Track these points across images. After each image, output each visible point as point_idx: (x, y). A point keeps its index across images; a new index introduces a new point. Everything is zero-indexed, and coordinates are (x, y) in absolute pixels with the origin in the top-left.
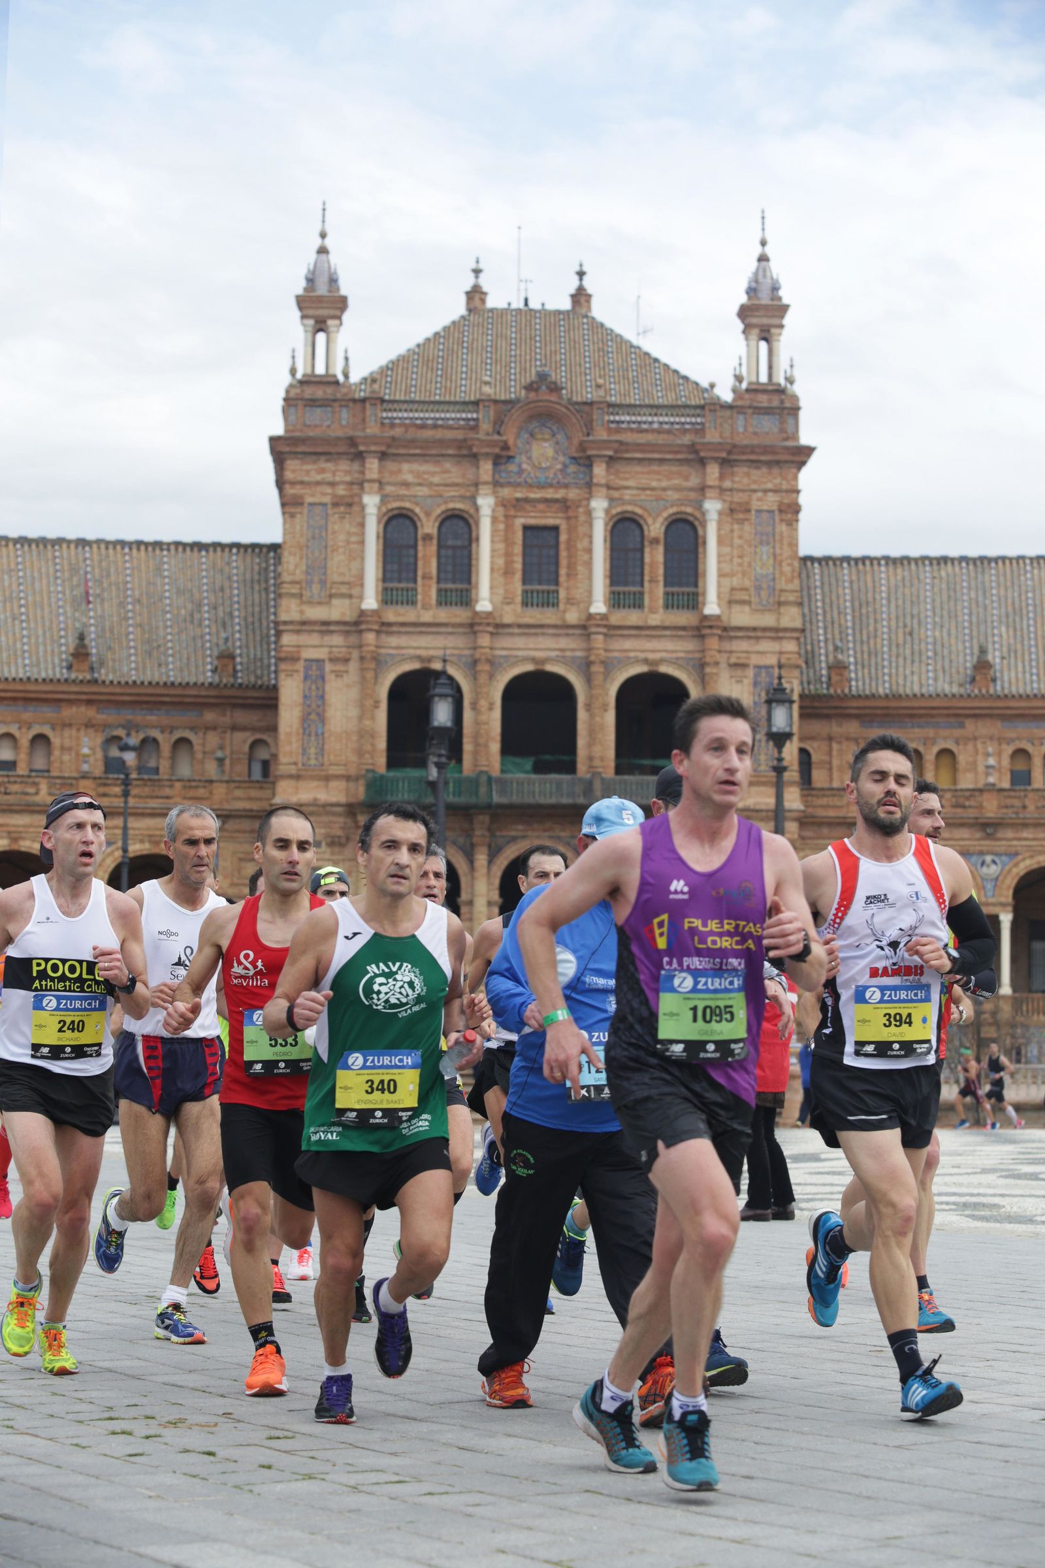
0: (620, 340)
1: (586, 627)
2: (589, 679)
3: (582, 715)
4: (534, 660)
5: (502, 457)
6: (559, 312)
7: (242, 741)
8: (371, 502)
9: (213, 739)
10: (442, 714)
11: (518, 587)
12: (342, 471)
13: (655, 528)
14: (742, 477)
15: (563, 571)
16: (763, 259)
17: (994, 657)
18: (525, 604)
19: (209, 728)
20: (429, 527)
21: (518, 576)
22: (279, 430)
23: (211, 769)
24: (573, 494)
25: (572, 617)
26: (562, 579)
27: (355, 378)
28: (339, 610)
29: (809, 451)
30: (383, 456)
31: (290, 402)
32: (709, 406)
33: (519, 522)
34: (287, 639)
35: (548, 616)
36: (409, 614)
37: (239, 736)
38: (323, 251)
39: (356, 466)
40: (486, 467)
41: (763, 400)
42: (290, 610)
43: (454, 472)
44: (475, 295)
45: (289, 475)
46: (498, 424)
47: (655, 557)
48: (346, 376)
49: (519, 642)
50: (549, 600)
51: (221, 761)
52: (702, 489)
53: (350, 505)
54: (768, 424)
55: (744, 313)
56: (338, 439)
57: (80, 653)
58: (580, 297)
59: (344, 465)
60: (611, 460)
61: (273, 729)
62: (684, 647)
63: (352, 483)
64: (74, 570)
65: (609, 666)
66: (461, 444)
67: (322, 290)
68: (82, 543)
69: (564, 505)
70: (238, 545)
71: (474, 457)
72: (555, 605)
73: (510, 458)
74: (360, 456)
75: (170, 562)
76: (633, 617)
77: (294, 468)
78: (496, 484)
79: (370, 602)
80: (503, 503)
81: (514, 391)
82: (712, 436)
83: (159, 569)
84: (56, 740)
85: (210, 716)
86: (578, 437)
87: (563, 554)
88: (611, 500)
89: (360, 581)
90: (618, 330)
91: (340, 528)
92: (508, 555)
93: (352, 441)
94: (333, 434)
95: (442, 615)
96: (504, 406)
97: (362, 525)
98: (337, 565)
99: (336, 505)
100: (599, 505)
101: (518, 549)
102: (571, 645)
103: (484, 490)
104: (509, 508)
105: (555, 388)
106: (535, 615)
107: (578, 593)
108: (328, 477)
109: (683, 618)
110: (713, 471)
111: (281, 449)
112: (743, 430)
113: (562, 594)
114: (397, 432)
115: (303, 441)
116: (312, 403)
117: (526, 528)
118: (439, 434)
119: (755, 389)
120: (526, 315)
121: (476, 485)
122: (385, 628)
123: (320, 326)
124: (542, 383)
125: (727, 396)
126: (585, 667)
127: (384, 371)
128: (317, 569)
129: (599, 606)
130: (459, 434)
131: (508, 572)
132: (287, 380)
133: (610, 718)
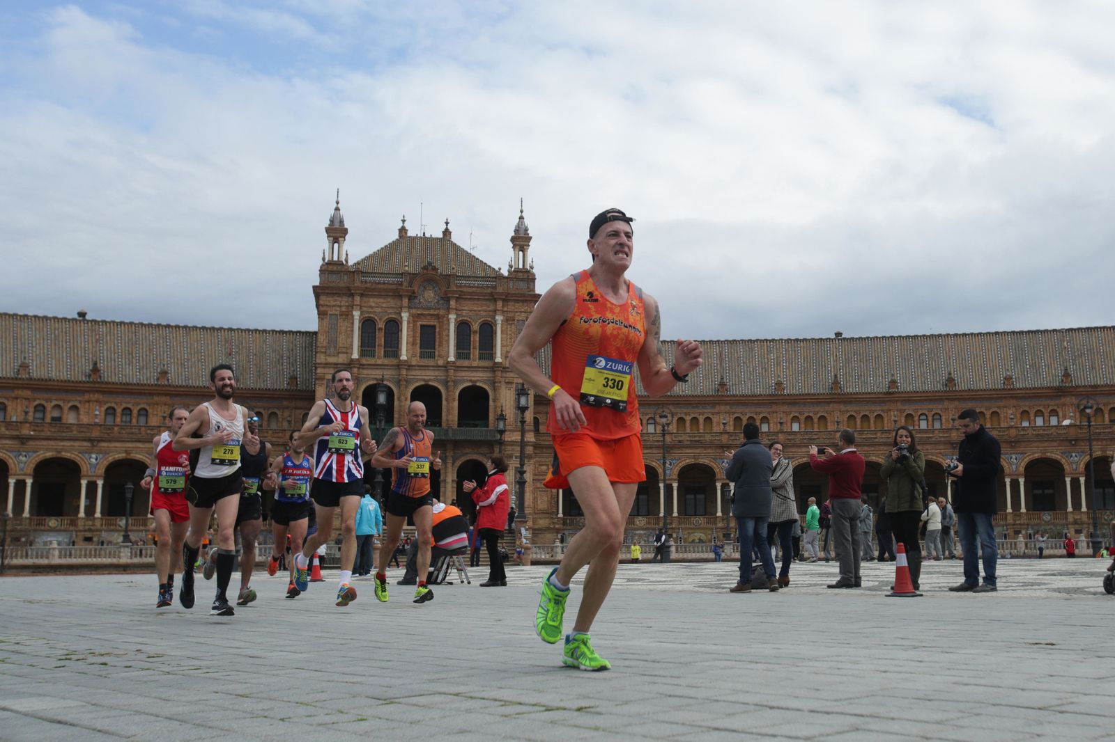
0: (462, 250)
1: (446, 367)
2: (447, 388)
3: (444, 403)
4: (424, 380)
5: (412, 297)
6: (438, 239)
8: (356, 314)
9: (287, 413)
10: (384, 398)
11: (418, 350)
12: (344, 301)
13: (476, 327)
14: (511, 306)
15: (437, 344)
16: (521, 218)
18: (421, 357)
19: (285, 408)
20: (381, 325)
21: (418, 346)
22: (317, 283)
24: (442, 312)
25: (441, 362)
26: (437, 347)
27: (351, 263)
28: (342, 359)
30: (362, 295)
31: (322, 271)
32: (498, 276)
33: (419, 323)
34: (319, 371)
35: (431, 362)
36: (372, 361)
37: (298, 412)
38: (337, 209)
39: (350, 299)
40: (405, 301)
41: (520, 275)
42: (321, 358)
43: (392, 303)
44: (403, 231)
45: (321, 302)
46: (411, 283)
47: (475, 339)
48: (347, 261)
49: (418, 373)
50: (431, 356)
51: (289, 422)
52: (495, 311)
53: (347, 315)
54: (522, 285)
55: (513, 240)
56: (342, 287)
58: (447, 233)
59: (345, 299)
60: (457, 299)
62: (486, 375)
63: (348, 306)
64: (226, 341)
65: (456, 383)
66: (395, 291)
67: (337, 225)
68: (230, 330)
69: (438, 317)
70: (300, 332)
71: (400, 297)
72: (434, 357)
73: (416, 297)
74: (352, 295)
75: (269, 339)
76: (466, 363)
77: (323, 299)
78: (409, 308)
79: (355, 356)
80: (412, 315)
81: (418, 270)
82: (499, 290)
83: (264, 342)
85: (285, 403)
86: (444, 289)
87: (437, 336)
88: (457, 315)
89: (351, 347)
90: (462, 246)
91: (343, 325)
92: (414, 337)
93: (349, 289)
94: (339, 285)
95: (386, 361)
96: (413, 276)
97: (353, 323)
98: (342, 340)
99: (341, 315)
100: (452, 317)
101: (418, 335)
102: (440, 374)
103: (404, 310)
104: (414, 318)
105: (435, 269)
106: (425, 362)
107: (443, 353)
108: (338, 303)
109: (486, 363)
110: (500, 304)
111: (317, 291)
112: (512, 287)
113: (437, 353)
114: (368, 285)
115: (327, 288)
116: (332, 272)
117: (422, 326)
118: (386, 287)
119: (517, 271)
120: (424, 240)
121: (401, 308)
122: (362, 366)
123: (336, 240)
124: (430, 267)
125: (506, 274)
126: (446, 383)
127: (364, 260)
128: (333, 342)
129: (452, 359)
130: (394, 287)
131: (414, 344)
132: (321, 263)
133: (456, 404)
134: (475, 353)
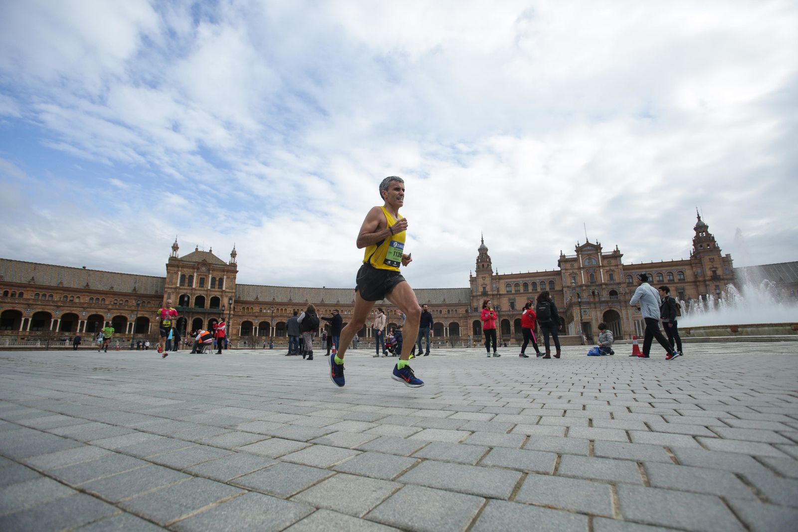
0: (215, 256)
1: (207, 290)
2: (207, 297)
3: (206, 301)
4: (200, 294)
5: (198, 269)
6: (208, 252)
7: (158, 302)
8: (180, 273)
9: (153, 302)
10: (186, 299)
11: (199, 284)
12: (176, 269)
13: (217, 279)
14: (229, 274)
15: (205, 283)
16: (234, 248)
17: (259, 297)
18: (199, 287)
19: (153, 300)
20: (187, 277)
22: (168, 263)
23: (153, 305)
24: (207, 274)
25: (206, 289)
27: (179, 258)
28: (173, 286)
29: (238, 271)
30: (182, 267)
31: (169, 259)
32: (226, 265)
34: (166, 290)
35: (202, 289)
36: (184, 287)
38: (176, 241)
40: (196, 270)
41: (233, 265)
42: (167, 286)
43: (191, 270)
44: (197, 249)
46: (198, 265)
47: (217, 283)
49: (198, 292)
50: (203, 287)
51: (154, 305)
52: (224, 275)
53: (177, 273)
54: (233, 268)
55: (231, 254)
57: (135, 289)
58: (211, 251)
60: (212, 271)
61: (163, 301)
62: (220, 293)
63: (177, 271)
64: (135, 279)
65: (210, 296)
66: (193, 267)
67: (176, 246)
68: (136, 275)
69: (206, 275)
70: (160, 277)
71: (194, 269)
74: (179, 267)
75: (150, 279)
76: (214, 290)
77: (169, 268)
78: (197, 272)
79: (178, 285)
80: (197, 274)
81: (201, 261)
82: (226, 269)
83: (148, 279)
84: (129, 301)
85: (153, 299)
86: (209, 267)
87: (205, 281)
88: (212, 275)
89: (177, 283)
91: (175, 276)
93: (178, 265)
94: (175, 264)
95: (188, 288)
96: (199, 263)
97: (178, 276)
98: (174, 281)
99: (174, 273)
100: (210, 276)
101: (199, 280)
102: (205, 292)
103: (195, 273)
104: (198, 275)
105: (206, 261)
106: (200, 289)
107: (207, 286)
108: (174, 269)
109: (220, 290)
110: (225, 273)
111: (167, 265)
112: (230, 268)
113: (205, 286)
114: (184, 264)
115: (171, 264)
116: (173, 260)
117: (200, 278)
118: (190, 265)
119: (232, 263)
120: (203, 252)
122: (180, 289)
124: (204, 260)
125: (228, 264)
126: (207, 295)
127: (183, 257)
128: (171, 281)
129: (209, 288)
131: (197, 283)
132: (169, 257)
133: (209, 302)
134: (217, 287)
